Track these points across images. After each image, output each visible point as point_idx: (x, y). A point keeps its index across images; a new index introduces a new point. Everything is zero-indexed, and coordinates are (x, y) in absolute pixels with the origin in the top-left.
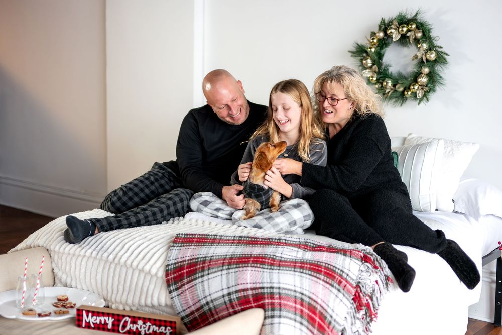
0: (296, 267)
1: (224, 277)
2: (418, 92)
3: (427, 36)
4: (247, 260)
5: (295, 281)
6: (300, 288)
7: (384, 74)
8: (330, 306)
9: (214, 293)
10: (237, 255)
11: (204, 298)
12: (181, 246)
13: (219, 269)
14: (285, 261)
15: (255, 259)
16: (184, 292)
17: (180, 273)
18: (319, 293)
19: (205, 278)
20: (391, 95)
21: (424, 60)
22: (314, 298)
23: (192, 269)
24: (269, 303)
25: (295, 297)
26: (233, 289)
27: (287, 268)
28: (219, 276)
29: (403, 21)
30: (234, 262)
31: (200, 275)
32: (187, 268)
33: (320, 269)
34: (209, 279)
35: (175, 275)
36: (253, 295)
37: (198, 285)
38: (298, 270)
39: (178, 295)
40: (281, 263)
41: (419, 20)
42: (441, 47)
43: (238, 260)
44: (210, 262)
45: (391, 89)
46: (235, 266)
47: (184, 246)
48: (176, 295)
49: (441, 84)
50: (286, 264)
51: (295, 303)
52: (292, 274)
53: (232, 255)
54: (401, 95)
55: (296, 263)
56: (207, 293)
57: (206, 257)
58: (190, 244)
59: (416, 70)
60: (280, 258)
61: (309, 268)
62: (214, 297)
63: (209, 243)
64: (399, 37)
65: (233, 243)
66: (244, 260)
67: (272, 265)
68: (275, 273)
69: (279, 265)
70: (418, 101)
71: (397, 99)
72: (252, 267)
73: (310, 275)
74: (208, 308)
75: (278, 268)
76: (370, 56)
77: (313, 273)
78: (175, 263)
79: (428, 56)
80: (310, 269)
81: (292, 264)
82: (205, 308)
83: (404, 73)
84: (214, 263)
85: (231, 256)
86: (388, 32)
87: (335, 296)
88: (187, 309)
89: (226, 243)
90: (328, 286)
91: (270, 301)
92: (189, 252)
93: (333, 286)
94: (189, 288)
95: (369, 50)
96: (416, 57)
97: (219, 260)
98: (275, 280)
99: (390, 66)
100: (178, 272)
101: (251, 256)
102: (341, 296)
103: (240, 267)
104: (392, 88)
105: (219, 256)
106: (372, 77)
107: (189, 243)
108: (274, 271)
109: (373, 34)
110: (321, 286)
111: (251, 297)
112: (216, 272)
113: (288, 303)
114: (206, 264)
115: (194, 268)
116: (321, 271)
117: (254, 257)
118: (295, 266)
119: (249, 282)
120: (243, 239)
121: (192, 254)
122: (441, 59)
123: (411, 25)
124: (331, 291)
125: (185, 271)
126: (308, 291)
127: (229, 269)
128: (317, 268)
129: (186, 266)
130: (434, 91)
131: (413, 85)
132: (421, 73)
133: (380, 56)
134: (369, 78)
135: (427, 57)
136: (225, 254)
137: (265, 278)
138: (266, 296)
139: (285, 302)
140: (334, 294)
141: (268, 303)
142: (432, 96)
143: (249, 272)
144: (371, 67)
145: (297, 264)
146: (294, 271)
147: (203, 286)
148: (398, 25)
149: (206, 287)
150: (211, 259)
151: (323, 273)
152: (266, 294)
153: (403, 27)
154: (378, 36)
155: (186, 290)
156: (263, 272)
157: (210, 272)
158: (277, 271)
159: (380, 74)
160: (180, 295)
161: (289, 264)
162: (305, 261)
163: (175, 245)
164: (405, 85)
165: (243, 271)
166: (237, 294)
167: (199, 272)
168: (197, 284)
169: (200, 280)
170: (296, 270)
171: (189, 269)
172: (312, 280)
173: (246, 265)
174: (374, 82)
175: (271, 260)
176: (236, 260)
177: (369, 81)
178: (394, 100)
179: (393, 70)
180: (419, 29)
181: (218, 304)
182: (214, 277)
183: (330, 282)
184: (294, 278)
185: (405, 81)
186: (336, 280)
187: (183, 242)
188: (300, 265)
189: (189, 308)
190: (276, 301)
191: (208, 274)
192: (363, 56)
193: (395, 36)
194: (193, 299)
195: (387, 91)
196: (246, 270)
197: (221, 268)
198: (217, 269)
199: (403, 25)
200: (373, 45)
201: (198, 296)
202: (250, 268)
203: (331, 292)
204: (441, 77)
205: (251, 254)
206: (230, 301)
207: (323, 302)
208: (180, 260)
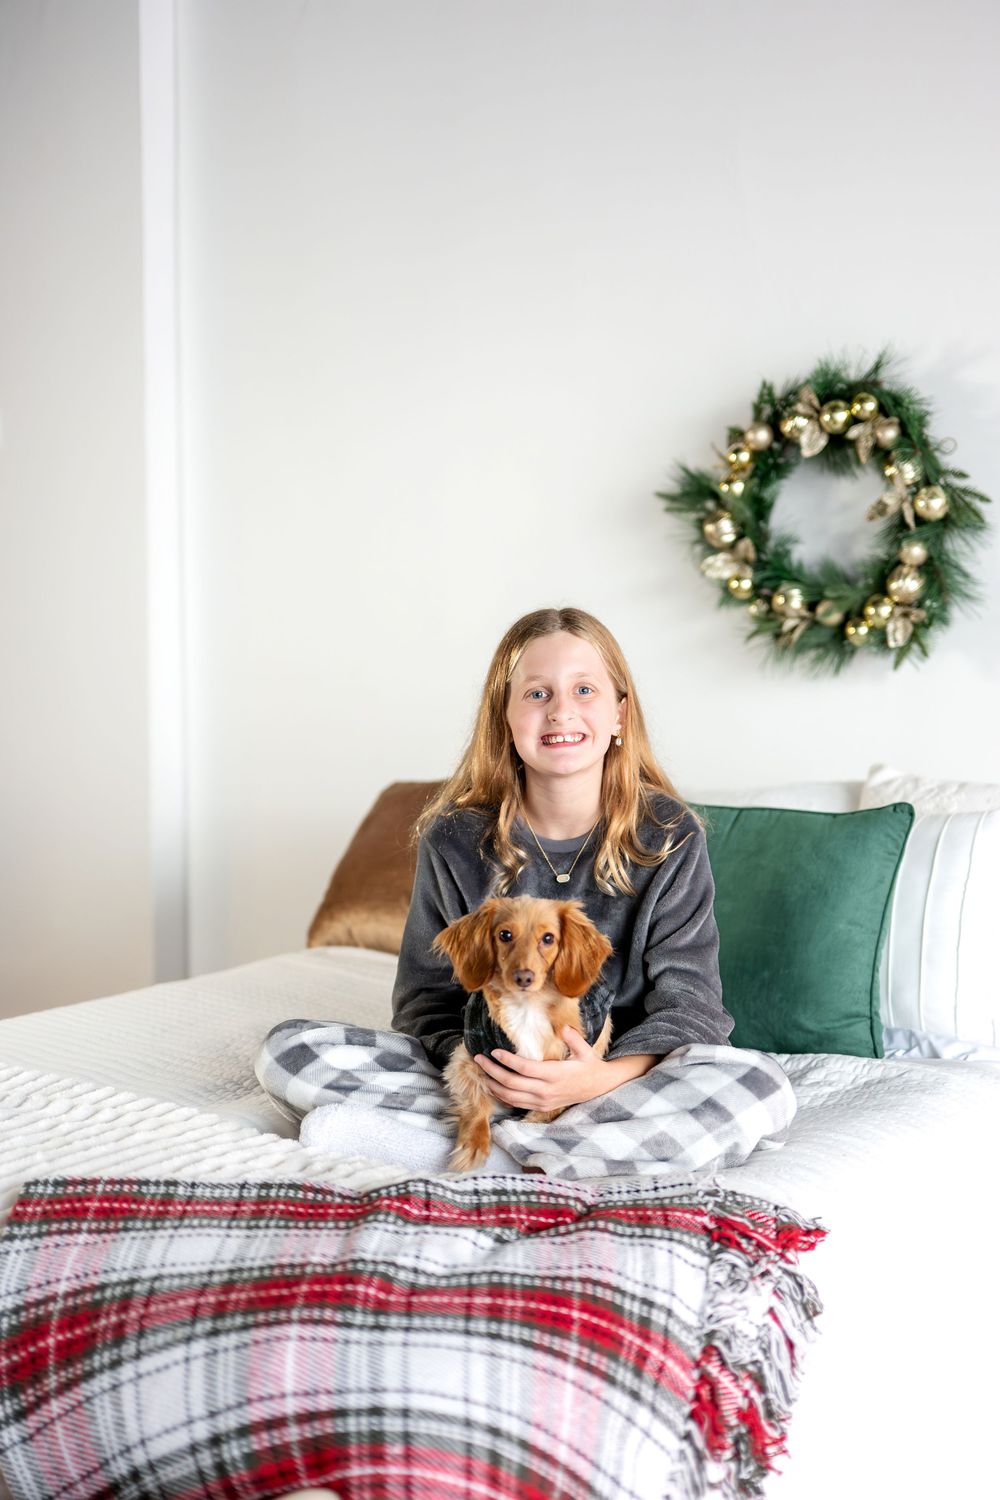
0: (475, 1313)
1: (198, 1367)
2: (890, 627)
3: (913, 440)
4: (285, 1292)
5: (467, 1380)
6: (488, 1406)
7: (775, 569)
8: (603, 1464)
9: (159, 1435)
10: (251, 1269)
11: (121, 1453)
12: (40, 1235)
13: (182, 1332)
14: (431, 1291)
15: (317, 1288)
16: (46, 1425)
17: (32, 1349)
18: (560, 1418)
19: (127, 1371)
20: (802, 636)
21: (910, 519)
22: (541, 1441)
23: (78, 1332)
24: (367, 1481)
25: (469, 1446)
26: (229, 1422)
27: (439, 1322)
28: (176, 1363)
29: (833, 390)
30: (237, 1302)
31: (107, 1357)
32: (61, 1329)
33: (564, 1311)
34: (140, 1376)
35: (15, 1358)
36: (305, 1443)
37: (96, 1401)
38: (481, 1326)
39: (24, 1440)
40: (414, 1299)
41: (886, 386)
42: (962, 475)
43: (253, 1294)
44: (146, 1305)
45: (803, 618)
46: (239, 1320)
47: (49, 1233)
48: (16, 1438)
49: (967, 596)
50: (436, 1299)
51: (468, 1473)
52: (458, 1349)
53: (231, 1271)
54: (834, 636)
55: (471, 1291)
56: (133, 1436)
57: (132, 1282)
58: (75, 1225)
59: (881, 552)
60: (411, 1277)
61: (526, 1312)
62: (159, 1448)
63: (144, 1220)
64: (823, 442)
65: (234, 1215)
66: (274, 1292)
67: (381, 1307)
68: (392, 1344)
69: (409, 1310)
70: (892, 657)
71: (821, 651)
72: (303, 1322)
73: (527, 1344)
74: (136, 1494)
75: (404, 1322)
76: (730, 506)
77: (536, 1336)
78: (17, 1310)
79: (921, 504)
80: (531, 1319)
81: (457, 1300)
82: (126, 1492)
83: (843, 563)
84: (162, 1307)
85: (226, 1277)
86: (787, 427)
87: (621, 1420)
88: (58, 1494)
89: (210, 1215)
90: (594, 1383)
91: (369, 1470)
92: (70, 1261)
93: (610, 1380)
94: (67, 1412)
95: (725, 488)
96: (881, 509)
97: (180, 1294)
98: (391, 1380)
99: (796, 541)
100: (24, 1344)
101: (304, 1274)
102: (643, 1415)
103: (257, 1325)
104: (805, 613)
105: (181, 1276)
106: (738, 579)
107: (69, 1221)
108: (389, 1336)
109: (737, 436)
110: (570, 1389)
111: (296, 1453)
112: (167, 1346)
113: (441, 1477)
114: (133, 1314)
115: (87, 1329)
116: (567, 1321)
117: (317, 1279)
118: (469, 1307)
119: (289, 1386)
120: (273, 1193)
121: (80, 1269)
122: (963, 514)
123: (862, 401)
124: (606, 1403)
125: (51, 1341)
126: (519, 1417)
127: (215, 1333)
128: (553, 1309)
129: (55, 1320)
130: (945, 621)
131: (876, 604)
132: (899, 563)
133: (760, 508)
134: (727, 582)
135: (917, 508)
136: (205, 1268)
137: (352, 1368)
138: (353, 1451)
139: (429, 1475)
140: (619, 1412)
141: (360, 1478)
142: (937, 638)
143: (291, 1347)
144: (732, 547)
145: (478, 1300)
146: (467, 1332)
147: (117, 1405)
148: (816, 403)
149: (129, 1409)
150: (152, 1292)
151: (575, 1331)
152: (353, 1440)
153: (834, 409)
154: (753, 441)
155: (53, 1421)
156: (347, 1342)
157: (143, 1347)
158: (399, 1336)
159: (764, 569)
160: (31, 1437)
161: (445, 1300)
162: (506, 1279)
163: (16, 1231)
164: (846, 605)
165: (268, 1340)
166: (243, 1442)
167: (106, 1347)
168: (95, 1396)
169: (104, 1380)
170: (472, 1326)
171: (69, 1335)
172: (535, 1367)
173: (283, 1315)
174: (744, 596)
175: (380, 1289)
176: (243, 1296)
177: (727, 595)
178: (812, 654)
179: (805, 554)
180: (887, 415)
181: (172, 1476)
182: (158, 1370)
183: (603, 1368)
184: (466, 1363)
185: (846, 591)
186: (625, 1349)
187: (47, 1218)
188: (488, 1300)
189: (65, 1489)
190: (394, 1471)
191: (138, 1355)
192: (704, 509)
193: (810, 439)
194: (80, 1455)
195: (789, 624)
196: (278, 1339)
197: (186, 1331)
198: (168, 1336)
199: (832, 403)
200: (736, 472)
201: (98, 1446)
202: (294, 1330)
203: (605, 1408)
204: (966, 575)
205: (303, 1266)
206: (220, 1467)
207: (578, 1452)
208: (36, 1294)
